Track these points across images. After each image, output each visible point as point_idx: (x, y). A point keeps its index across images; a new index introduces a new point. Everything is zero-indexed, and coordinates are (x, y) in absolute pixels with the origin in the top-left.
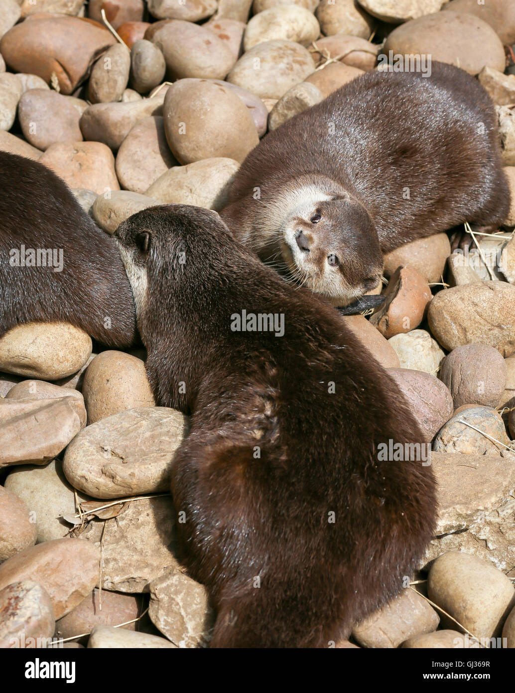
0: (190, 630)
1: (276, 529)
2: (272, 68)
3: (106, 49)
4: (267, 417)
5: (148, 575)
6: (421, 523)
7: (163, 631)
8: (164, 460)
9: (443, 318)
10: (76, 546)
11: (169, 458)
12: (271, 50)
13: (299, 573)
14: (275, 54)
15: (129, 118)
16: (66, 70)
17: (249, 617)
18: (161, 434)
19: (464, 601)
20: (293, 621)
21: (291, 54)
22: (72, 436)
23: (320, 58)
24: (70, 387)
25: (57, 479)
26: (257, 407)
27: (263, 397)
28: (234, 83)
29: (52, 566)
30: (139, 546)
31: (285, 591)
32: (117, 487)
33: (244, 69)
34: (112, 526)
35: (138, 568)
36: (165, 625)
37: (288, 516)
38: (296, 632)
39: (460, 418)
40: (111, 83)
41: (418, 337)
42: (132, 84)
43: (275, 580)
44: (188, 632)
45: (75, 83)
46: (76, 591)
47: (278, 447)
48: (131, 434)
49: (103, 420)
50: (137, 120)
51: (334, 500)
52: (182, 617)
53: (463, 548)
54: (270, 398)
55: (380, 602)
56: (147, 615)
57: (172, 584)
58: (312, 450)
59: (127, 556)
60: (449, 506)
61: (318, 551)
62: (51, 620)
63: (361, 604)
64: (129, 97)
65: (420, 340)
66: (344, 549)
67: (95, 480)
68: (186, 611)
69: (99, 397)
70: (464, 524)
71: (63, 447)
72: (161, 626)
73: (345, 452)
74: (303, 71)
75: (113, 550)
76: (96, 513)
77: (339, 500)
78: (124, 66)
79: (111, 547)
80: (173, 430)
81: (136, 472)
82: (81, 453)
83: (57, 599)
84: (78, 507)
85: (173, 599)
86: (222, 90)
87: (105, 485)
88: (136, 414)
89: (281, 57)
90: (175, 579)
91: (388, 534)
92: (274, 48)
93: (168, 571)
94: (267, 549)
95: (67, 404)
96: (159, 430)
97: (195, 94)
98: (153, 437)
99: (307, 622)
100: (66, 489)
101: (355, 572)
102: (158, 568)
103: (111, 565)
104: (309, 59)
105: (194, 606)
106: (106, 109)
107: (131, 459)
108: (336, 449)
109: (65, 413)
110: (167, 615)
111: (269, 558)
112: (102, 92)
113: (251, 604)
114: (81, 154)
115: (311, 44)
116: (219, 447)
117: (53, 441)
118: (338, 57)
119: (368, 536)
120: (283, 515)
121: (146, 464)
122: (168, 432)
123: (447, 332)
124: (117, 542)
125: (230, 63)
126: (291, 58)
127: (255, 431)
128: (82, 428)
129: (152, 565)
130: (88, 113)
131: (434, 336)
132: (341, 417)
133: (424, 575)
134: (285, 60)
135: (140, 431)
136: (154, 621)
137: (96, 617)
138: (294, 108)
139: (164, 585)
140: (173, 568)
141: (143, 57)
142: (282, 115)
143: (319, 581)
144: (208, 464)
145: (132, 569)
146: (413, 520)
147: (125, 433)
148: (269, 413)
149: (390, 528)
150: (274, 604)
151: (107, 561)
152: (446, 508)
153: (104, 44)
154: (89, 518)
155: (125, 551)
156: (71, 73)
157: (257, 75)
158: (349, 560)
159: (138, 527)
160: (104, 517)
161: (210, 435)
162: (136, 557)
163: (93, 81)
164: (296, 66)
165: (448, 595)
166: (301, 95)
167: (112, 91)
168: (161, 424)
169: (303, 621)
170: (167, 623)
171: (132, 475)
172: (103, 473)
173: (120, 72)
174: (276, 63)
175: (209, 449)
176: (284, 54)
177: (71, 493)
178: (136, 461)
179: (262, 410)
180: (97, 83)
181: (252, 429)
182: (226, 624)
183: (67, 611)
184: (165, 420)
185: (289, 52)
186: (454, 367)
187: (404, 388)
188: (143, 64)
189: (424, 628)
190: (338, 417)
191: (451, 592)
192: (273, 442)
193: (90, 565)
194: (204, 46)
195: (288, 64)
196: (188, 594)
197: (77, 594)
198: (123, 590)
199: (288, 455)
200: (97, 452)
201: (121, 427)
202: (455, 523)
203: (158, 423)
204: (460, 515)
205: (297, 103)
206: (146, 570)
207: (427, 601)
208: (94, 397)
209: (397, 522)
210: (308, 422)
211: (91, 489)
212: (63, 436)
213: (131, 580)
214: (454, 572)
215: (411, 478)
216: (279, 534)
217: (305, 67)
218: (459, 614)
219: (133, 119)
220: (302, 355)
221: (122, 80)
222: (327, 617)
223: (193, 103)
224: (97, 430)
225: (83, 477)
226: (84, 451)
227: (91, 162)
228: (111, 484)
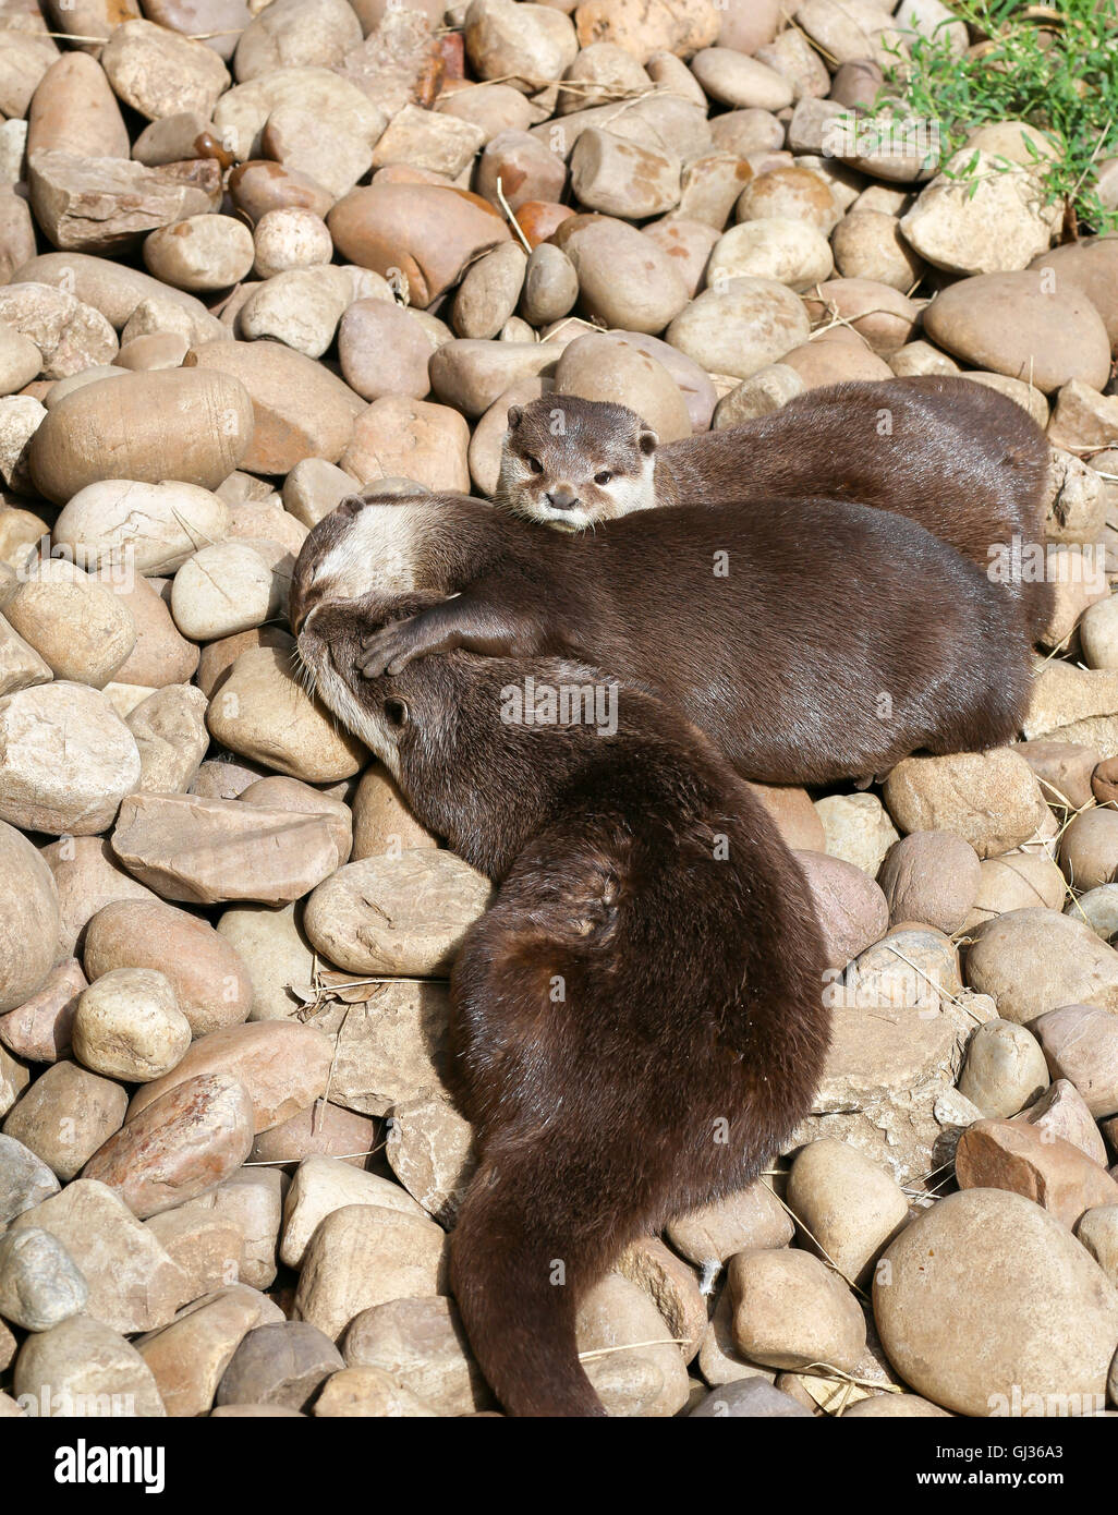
0: (438, 1183)
1: (580, 1067)
2: (741, 327)
3: (493, 247)
4: (605, 906)
5: (394, 1094)
6: (789, 1096)
7: (401, 1178)
8: (448, 934)
9: (904, 786)
10: (300, 1037)
11: (458, 932)
12: (745, 295)
13: (599, 1135)
14: (749, 304)
15: (503, 373)
16: (423, 273)
17: (515, 1182)
18: (449, 895)
19: (831, 1213)
20: (575, 1199)
21: (775, 308)
22: (323, 875)
23: (821, 316)
24: (335, 799)
25: (294, 929)
26: (592, 889)
27: (605, 875)
28: (676, 345)
29: (263, 1059)
30: (391, 1051)
31: (573, 1157)
32: (375, 961)
33: (697, 320)
34: (358, 1014)
35: (384, 1082)
36: (406, 1171)
37: (601, 1052)
38: (576, 1214)
39: (892, 943)
40: (489, 308)
41: (863, 806)
42: (522, 310)
43: (563, 1137)
44: (435, 1186)
45: (435, 294)
46: (291, 1099)
47: (608, 954)
48: (407, 888)
49: (372, 859)
50: (516, 377)
51: (670, 1044)
52: (431, 1163)
53: (850, 1136)
54: (614, 878)
55: (711, 1193)
56: (383, 1150)
57: (425, 1115)
58: (655, 968)
59: (370, 1062)
60: (840, 1075)
61: (632, 1109)
62: (248, 1136)
63: (682, 1192)
64: (513, 331)
65: (864, 811)
66: (669, 1114)
67: (346, 946)
68: (437, 1155)
69: (373, 822)
70: (857, 1104)
71: (309, 890)
72: (399, 1170)
73: (700, 980)
74: (788, 337)
75: (353, 1049)
76: (338, 992)
77: (676, 1044)
78: (513, 285)
79: (352, 1044)
80: (468, 891)
81: (405, 945)
82: (332, 900)
83: (263, 1105)
84: (315, 976)
85: (423, 1136)
86: (648, 365)
87: (357, 954)
88: (420, 858)
89: (758, 311)
90: (430, 1109)
91: (739, 1102)
92: (750, 293)
93: (424, 1094)
94: (561, 1093)
95: (324, 827)
96: (448, 889)
97: (606, 364)
98: (438, 897)
99: (595, 1203)
100: (303, 947)
101: (680, 1147)
102: (411, 1086)
103: (346, 1071)
104: (802, 319)
105: (451, 1151)
106: (472, 353)
107: (400, 924)
108: (688, 973)
109: (319, 840)
110: (410, 1157)
111: (563, 1105)
112: (472, 320)
113: (523, 1164)
114: (419, 422)
115: (815, 287)
116: (525, 937)
117: (298, 879)
118: (851, 318)
119: (709, 1101)
120: (594, 1050)
121: (420, 935)
122: (462, 893)
123: (906, 806)
124: (361, 1039)
125: (678, 304)
126: (772, 314)
127: (583, 922)
128: (341, 865)
129: (402, 1080)
130: (444, 351)
131: (887, 806)
132: (706, 928)
133: (787, 1163)
134: (763, 317)
135: (423, 884)
136: (390, 1162)
137: (313, 1140)
138: (756, 405)
139: (414, 1114)
140: (433, 1090)
141: (545, 273)
142: (737, 413)
143: (625, 1152)
144: (507, 956)
145: (374, 1081)
146: (778, 1090)
147: (400, 884)
148: (608, 899)
149: (744, 1095)
150: (553, 1171)
151: (342, 1064)
152: (835, 1076)
153: (490, 240)
154: (328, 998)
155: (371, 1055)
156: (431, 279)
157: (714, 334)
158: (673, 1130)
159: (394, 1022)
160: (349, 1000)
161: (519, 915)
162: (383, 1066)
163: (462, 299)
164: (778, 329)
165: (811, 1201)
166: (770, 388)
167: (487, 320)
168: (453, 880)
169: (589, 1201)
170: (408, 1168)
171: (398, 948)
172: (359, 937)
173: (505, 294)
174: (748, 319)
175: (512, 935)
176: (763, 306)
177: (310, 956)
178: (407, 928)
179: (600, 893)
180: (466, 304)
181: (579, 918)
182: (484, 1185)
183: (275, 1124)
184: (460, 876)
185: (773, 303)
186: (904, 862)
187: (817, 885)
188: (542, 285)
189: (768, 1240)
190: (702, 928)
191: (816, 1198)
192: (602, 944)
193: (316, 1066)
194: (643, 271)
195: (765, 323)
196: (445, 1132)
197: (292, 1103)
198: (358, 1109)
199: (619, 969)
200: (356, 904)
201: (396, 874)
202: (842, 1100)
203: (449, 879)
204: (852, 1090)
205: (762, 399)
206: (394, 1087)
207: (779, 1203)
208: (367, 819)
209: (755, 1089)
210: (659, 928)
211: (338, 957)
212: (310, 875)
213: (371, 1097)
214: (827, 1170)
215: (791, 1030)
216: (583, 1076)
217: (792, 331)
218: (821, 1229)
219: (510, 375)
220: (670, 826)
221: (507, 304)
222: (625, 1203)
223: (600, 378)
224: (361, 873)
225: (330, 937)
226: (337, 901)
227: (433, 438)
228: (366, 955)
